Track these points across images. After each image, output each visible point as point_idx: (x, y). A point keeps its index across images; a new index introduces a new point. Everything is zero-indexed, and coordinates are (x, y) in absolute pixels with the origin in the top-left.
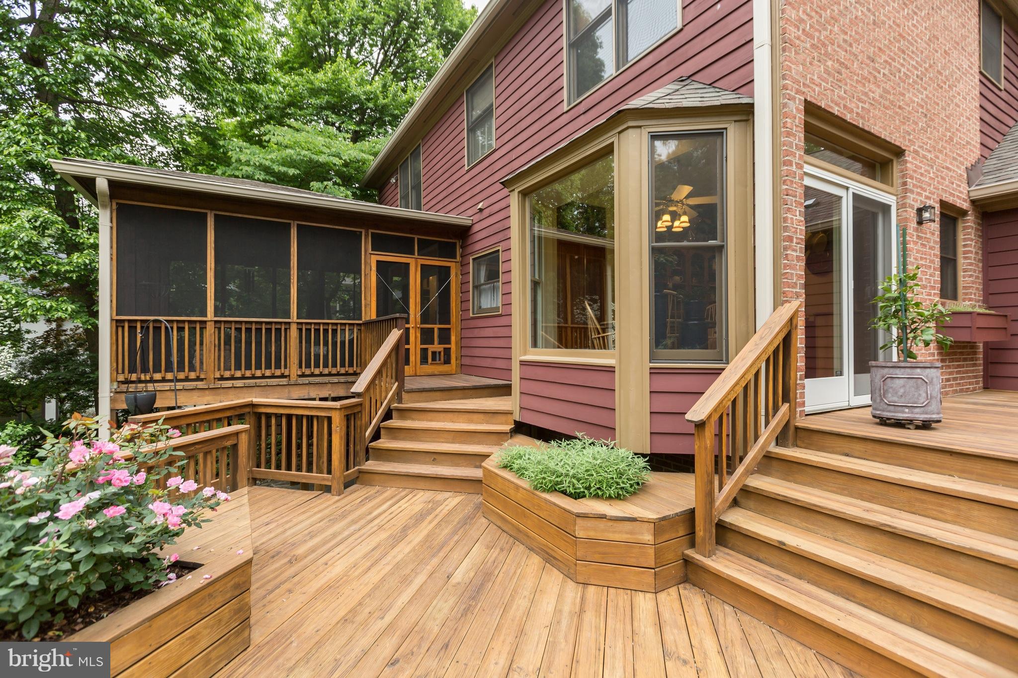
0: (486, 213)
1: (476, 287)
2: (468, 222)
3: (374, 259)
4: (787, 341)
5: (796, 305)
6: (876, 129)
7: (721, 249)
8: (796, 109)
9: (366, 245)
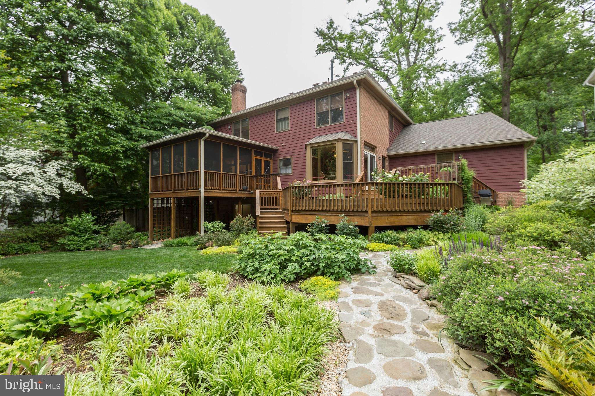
0: (285, 147)
1: (280, 167)
2: (277, 148)
3: (254, 157)
4: (363, 177)
5: (363, 172)
6: (373, 144)
7: (353, 163)
8: (363, 142)
9: (253, 154)
